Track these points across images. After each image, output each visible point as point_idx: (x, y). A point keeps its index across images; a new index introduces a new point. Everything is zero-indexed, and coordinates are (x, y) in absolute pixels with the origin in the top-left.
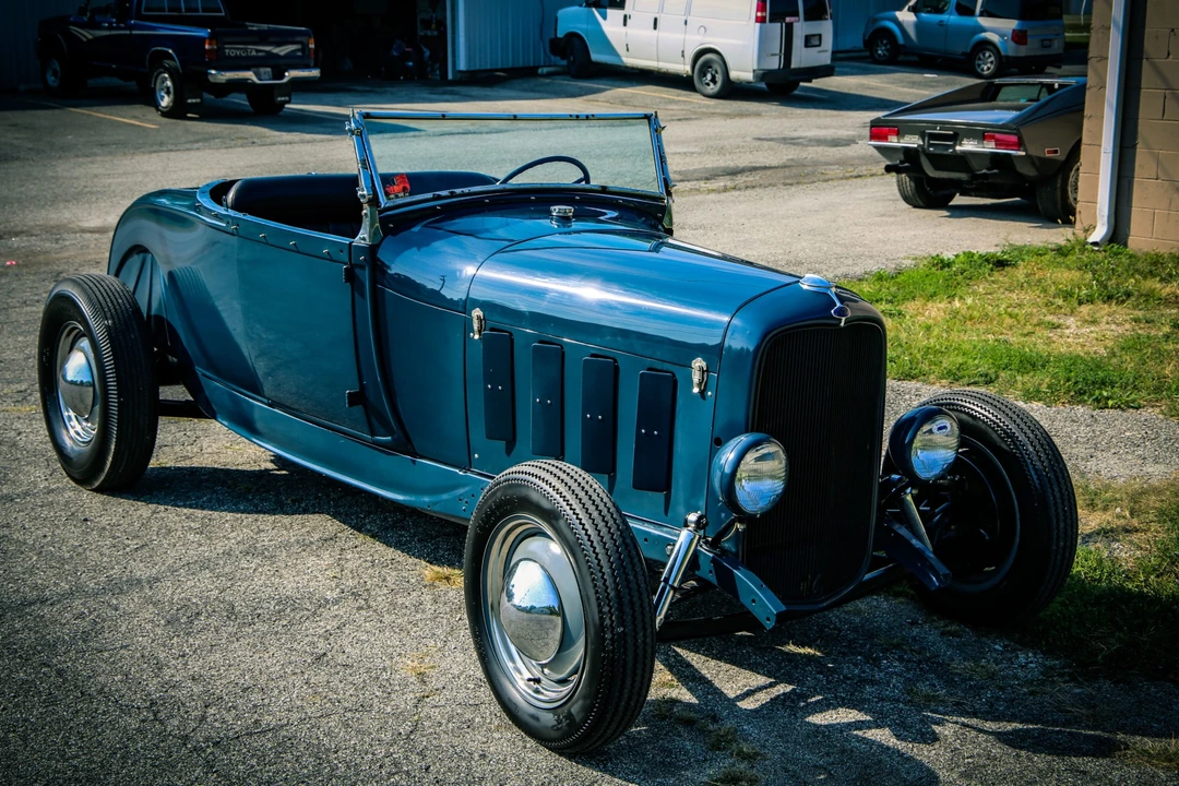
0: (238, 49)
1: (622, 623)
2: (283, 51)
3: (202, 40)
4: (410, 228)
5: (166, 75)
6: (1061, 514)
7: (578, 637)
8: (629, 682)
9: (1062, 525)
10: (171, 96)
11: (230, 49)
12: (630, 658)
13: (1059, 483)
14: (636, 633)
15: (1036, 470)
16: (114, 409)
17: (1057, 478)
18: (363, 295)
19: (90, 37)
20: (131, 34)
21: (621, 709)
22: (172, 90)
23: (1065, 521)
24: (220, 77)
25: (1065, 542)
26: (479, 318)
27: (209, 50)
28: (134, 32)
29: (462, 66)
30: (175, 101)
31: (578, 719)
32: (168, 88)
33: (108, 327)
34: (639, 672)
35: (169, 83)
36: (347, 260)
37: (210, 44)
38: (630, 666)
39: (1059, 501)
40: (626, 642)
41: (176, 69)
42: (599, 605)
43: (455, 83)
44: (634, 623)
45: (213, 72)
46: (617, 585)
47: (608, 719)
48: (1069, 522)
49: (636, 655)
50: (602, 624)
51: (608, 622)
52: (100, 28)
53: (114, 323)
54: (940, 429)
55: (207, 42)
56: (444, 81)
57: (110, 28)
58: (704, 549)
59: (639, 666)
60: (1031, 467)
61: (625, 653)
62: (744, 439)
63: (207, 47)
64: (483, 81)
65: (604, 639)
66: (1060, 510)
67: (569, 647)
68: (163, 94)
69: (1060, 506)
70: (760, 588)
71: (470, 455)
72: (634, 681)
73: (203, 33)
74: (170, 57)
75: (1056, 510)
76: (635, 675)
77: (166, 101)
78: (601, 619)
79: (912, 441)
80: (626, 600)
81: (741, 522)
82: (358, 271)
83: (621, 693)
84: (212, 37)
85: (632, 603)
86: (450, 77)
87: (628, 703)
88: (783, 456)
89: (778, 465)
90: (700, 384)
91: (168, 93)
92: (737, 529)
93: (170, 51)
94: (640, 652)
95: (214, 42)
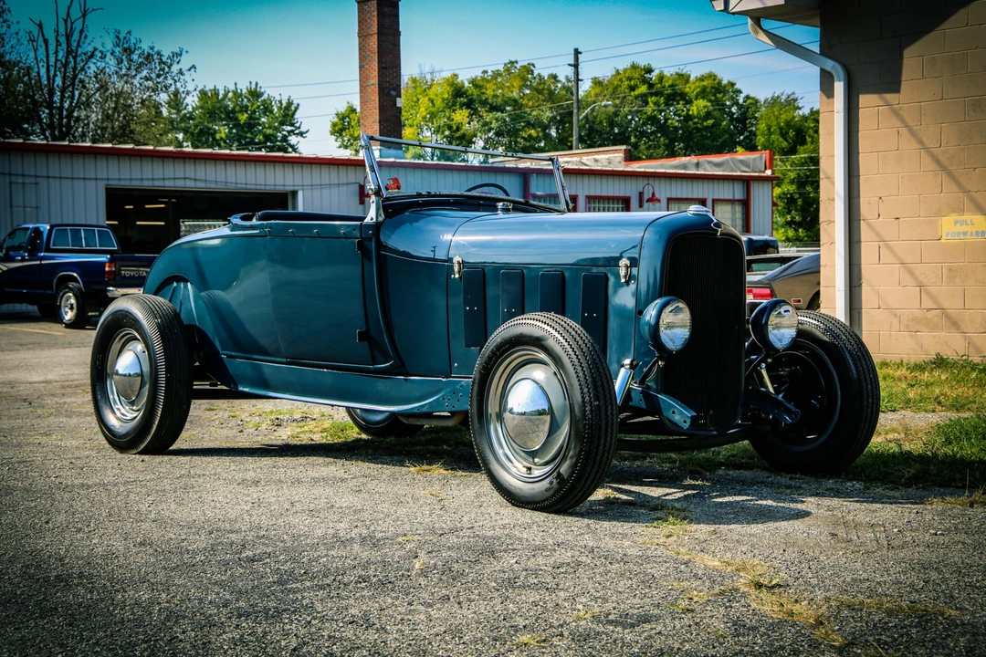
0: (132, 271)
1: (597, 398)
3: (102, 264)
4: (403, 213)
5: (71, 294)
6: (868, 380)
7: (563, 422)
8: (602, 441)
9: (870, 387)
10: (75, 311)
11: (126, 270)
12: (604, 423)
13: (865, 359)
14: (607, 407)
15: (849, 351)
16: (162, 383)
17: (863, 356)
18: (370, 259)
19: (5, 269)
20: (41, 264)
21: (597, 462)
22: (75, 306)
23: (871, 385)
24: (116, 293)
25: (873, 399)
26: (459, 262)
27: (109, 272)
28: (43, 262)
30: (77, 315)
31: (566, 477)
32: (72, 305)
33: (158, 324)
34: (609, 434)
35: (73, 301)
36: (359, 235)
37: (109, 267)
38: (603, 429)
39: (866, 371)
40: (600, 412)
41: (80, 289)
42: (581, 389)
44: (605, 400)
45: (111, 288)
46: (593, 374)
47: (588, 471)
48: (874, 385)
49: (607, 422)
50: (583, 402)
51: (587, 398)
52: (13, 260)
53: (162, 321)
54: (785, 311)
55: (107, 265)
57: (23, 260)
58: (635, 386)
59: (609, 429)
60: (845, 349)
61: (600, 420)
62: (659, 302)
63: (107, 269)
65: (585, 411)
66: (867, 377)
67: (556, 431)
68: (67, 309)
69: (867, 375)
70: (677, 404)
71: (451, 365)
72: (606, 441)
73: (104, 258)
74: (74, 279)
75: (865, 376)
76: (606, 436)
77: (69, 315)
78: (583, 397)
79: (767, 322)
80: (599, 383)
81: (662, 360)
82: (366, 243)
83: (597, 448)
84: (111, 261)
85: (602, 385)
87: (602, 458)
88: (687, 310)
89: (685, 316)
90: (625, 277)
91: (72, 308)
92: (659, 366)
93: (75, 275)
94: (610, 419)
95: (113, 264)
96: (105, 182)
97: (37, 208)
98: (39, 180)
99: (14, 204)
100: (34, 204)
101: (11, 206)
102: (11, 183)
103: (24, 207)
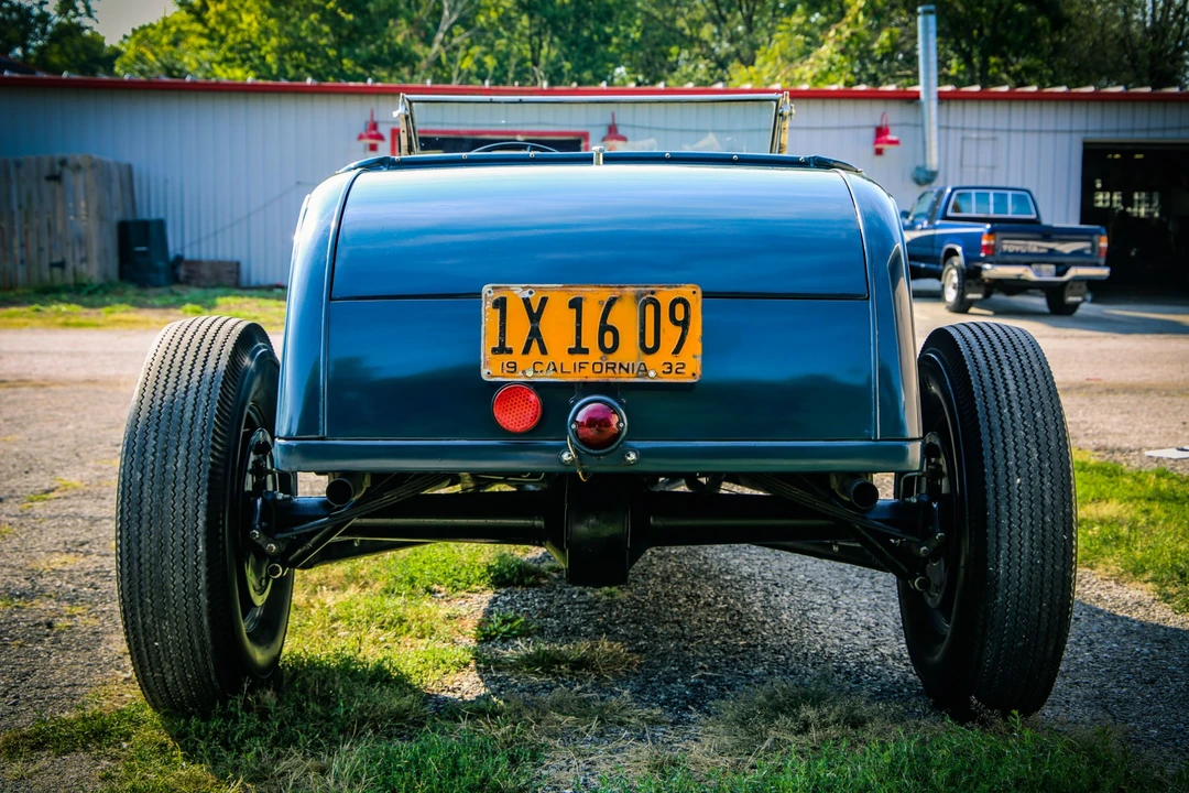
0: (1017, 245)
2: (1067, 248)
3: (979, 236)
5: (954, 272)
10: (956, 291)
11: (1009, 244)
22: (957, 285)
27: (986, 246)
28: (936, 232)
30: (958, 297)
32: (954, 283)
35: (955, 279)
37: (987, 240)
41: (961, 266)
45: (987, 266)
55: (985, 237)
63: (984, 243)
68: (950, 290)
73: (982, 229)
77: (952, 297)
84: (991, 232)
91: (954, 289)
93: (958, 248)
95: (993, 237)
96: (1083, 135)
97: (993, 167)
98: (997, 134)
99: (965, 162)
100: (989, 163)
101: (961, 165)
102: (963, 139)
103: (977, 167)
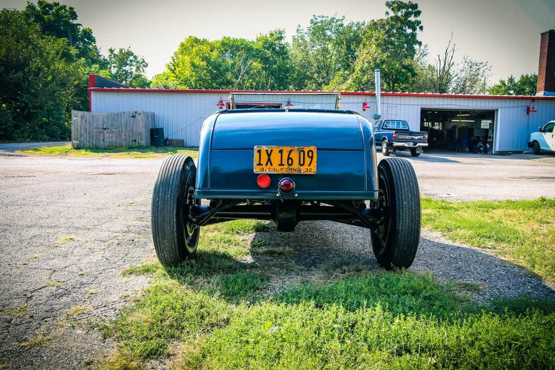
2: (417, 138)
5: (385, 144)
28: (380, 133)
29: (497, 150)
32: (385, 148)
41: (387, 142)
43: (494, 154)
45: (394, 143)
56: (492, 154)
63: (394, 136)
64: (502, 154)
77: (385, 151)
84: (395, 133)
86: (493, 153)
93: (386, 137)
96: (421, 106)
98: (397, 105)
100: (395, 114)
101: (387, 114)
102: (388, 107)
103: (392, 114)
